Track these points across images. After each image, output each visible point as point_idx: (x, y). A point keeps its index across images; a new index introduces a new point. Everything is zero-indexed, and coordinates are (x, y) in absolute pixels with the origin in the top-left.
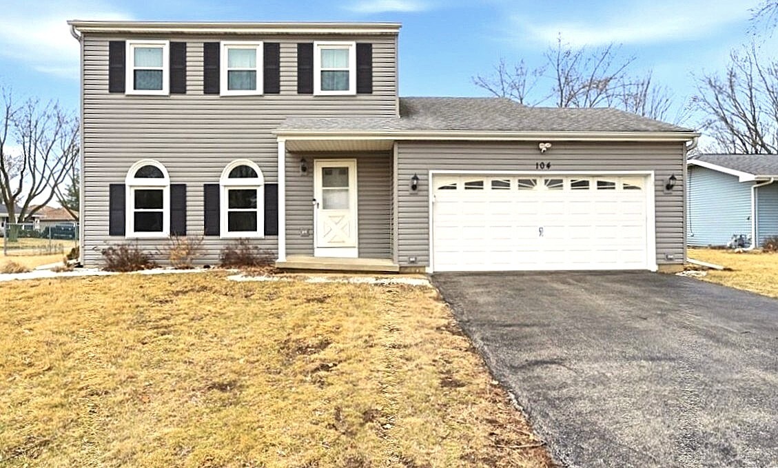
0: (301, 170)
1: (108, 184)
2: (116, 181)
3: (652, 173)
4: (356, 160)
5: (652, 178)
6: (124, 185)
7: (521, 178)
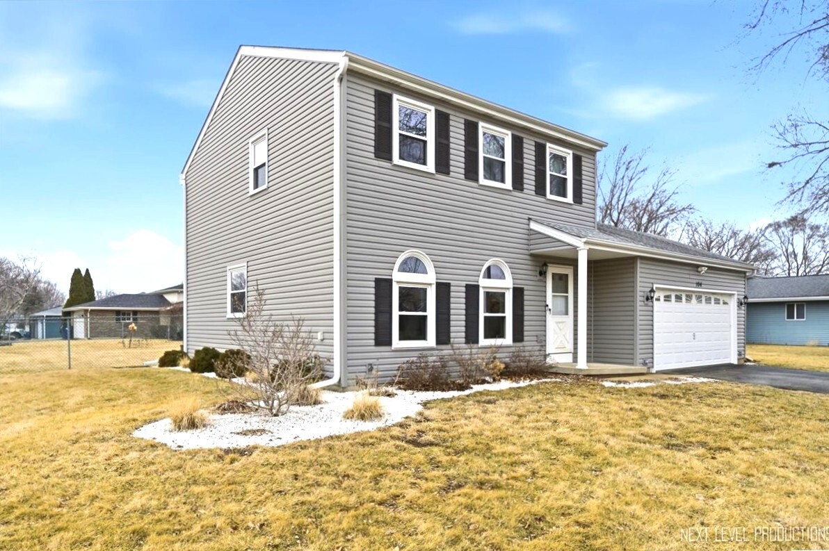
0: (538, 275)
1: (373, 277)
2: (383, 274)
3: (736, 293)
4: (572, 267)
5: (736, 297)
6: (391, 280)
7: (688, 293)
